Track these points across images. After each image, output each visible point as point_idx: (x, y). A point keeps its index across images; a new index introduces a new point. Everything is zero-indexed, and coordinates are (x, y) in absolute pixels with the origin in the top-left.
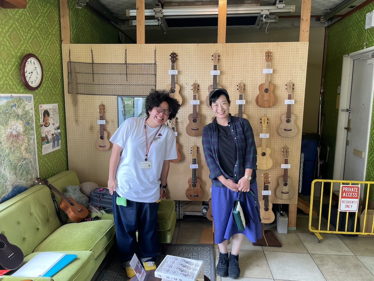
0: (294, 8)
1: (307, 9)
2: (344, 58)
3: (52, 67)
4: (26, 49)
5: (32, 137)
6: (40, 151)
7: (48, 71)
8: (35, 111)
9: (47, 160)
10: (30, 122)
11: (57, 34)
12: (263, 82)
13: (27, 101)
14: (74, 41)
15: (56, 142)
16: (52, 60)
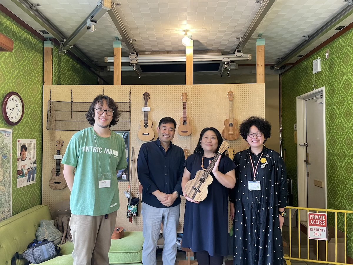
0: (251, 56)
1: (261, 57)
2: (297, 99)
3: (33, 106)
4: (10, 87)
5: (8, 170)
6: (15, 184)
7: (29, 108)
8: (13, 145)
9: (21, 194)
10: (7, 155)
11: (40, 76)
12: (228, 117)
13: (6, 135)
14: (55, 83)
15: (31, 176)
16: (34, 100)
